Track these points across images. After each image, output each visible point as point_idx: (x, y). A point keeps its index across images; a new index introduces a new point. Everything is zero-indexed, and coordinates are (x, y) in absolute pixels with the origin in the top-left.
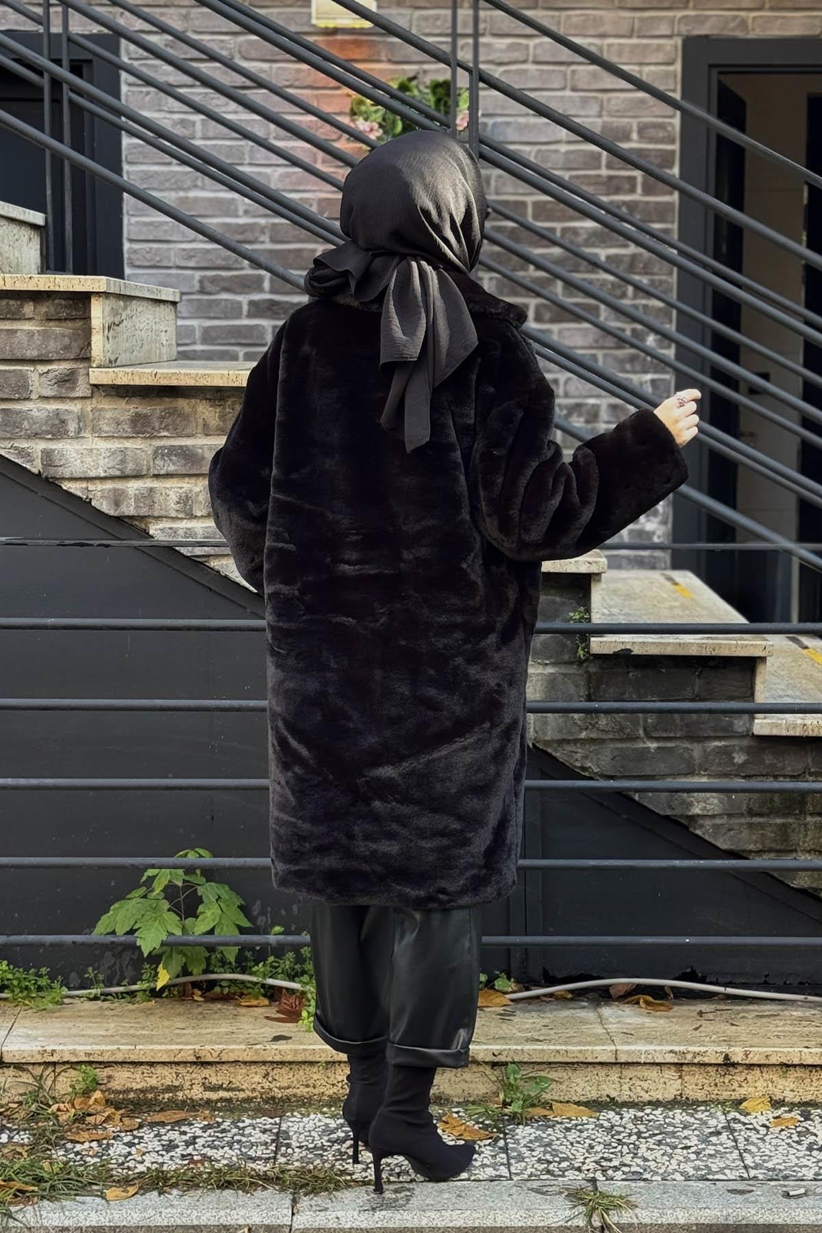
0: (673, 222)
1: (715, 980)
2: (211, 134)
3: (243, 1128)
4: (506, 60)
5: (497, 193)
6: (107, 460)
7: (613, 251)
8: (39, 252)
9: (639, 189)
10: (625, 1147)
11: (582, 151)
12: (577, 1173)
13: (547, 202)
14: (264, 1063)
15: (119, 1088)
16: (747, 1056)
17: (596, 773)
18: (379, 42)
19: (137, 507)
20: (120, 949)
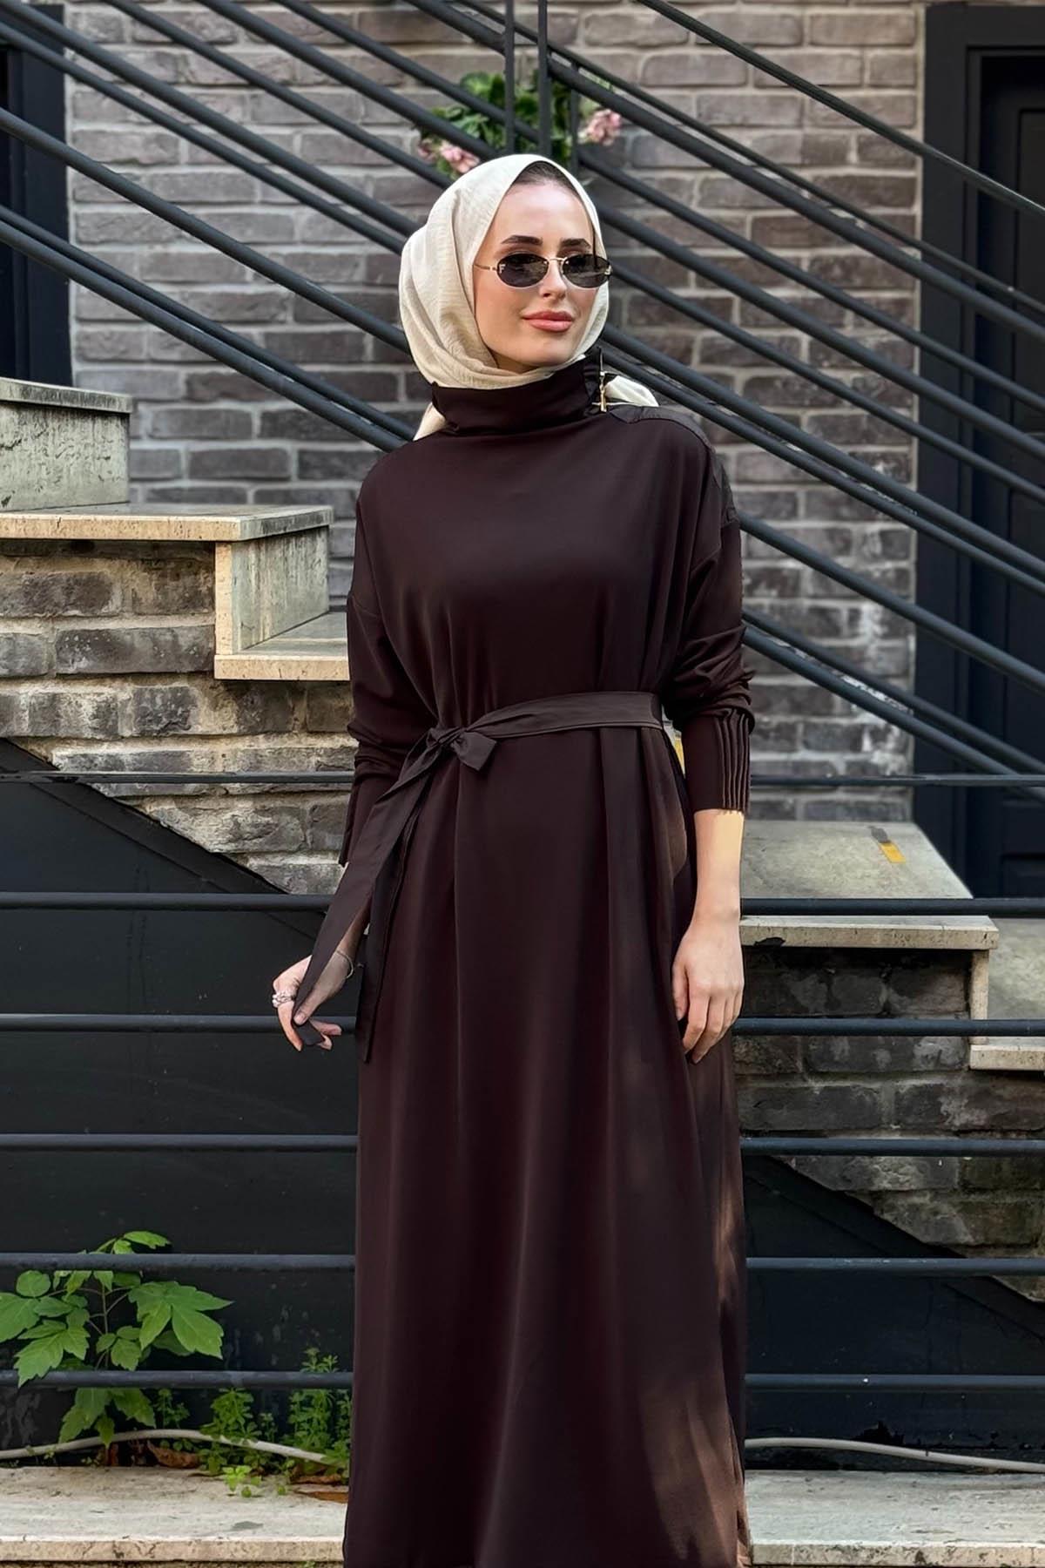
0: (912, 289)
1: (915, 1441)
4: (654, 41)
19: (32, 724)
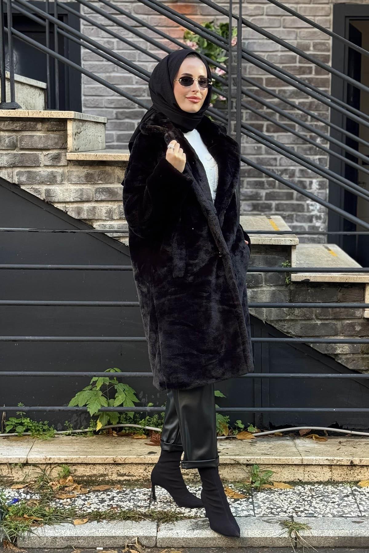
0: (328, 87)
1: (346, 428)
2: (121, 47)
3: (135, 493)
4: (254, 14)
5: (250, 74)
6: (74, 194)
7: (302, 100)
8: (44, 100)
9: (313, 72)
10: (306, 502)
11: (288, 55)
12: (284, 513)
13: (272, 78)
14: (144, 464)
15: (80, 475)
16: (361, 461)
17: (293, 335)
18: (197, 6)
19: (88, 215)
20: (80, 413)
